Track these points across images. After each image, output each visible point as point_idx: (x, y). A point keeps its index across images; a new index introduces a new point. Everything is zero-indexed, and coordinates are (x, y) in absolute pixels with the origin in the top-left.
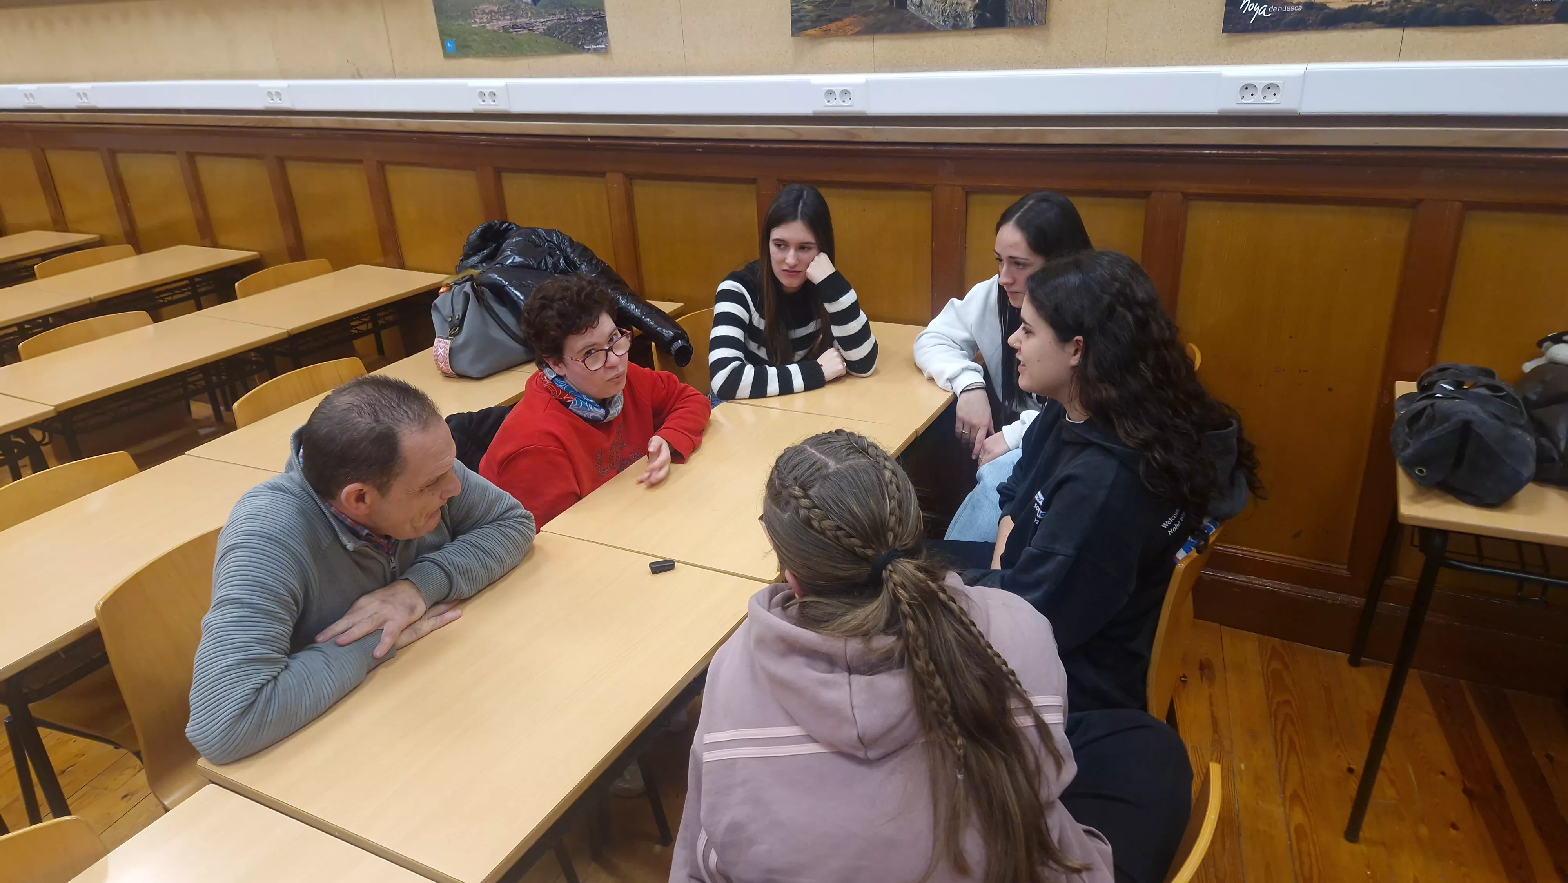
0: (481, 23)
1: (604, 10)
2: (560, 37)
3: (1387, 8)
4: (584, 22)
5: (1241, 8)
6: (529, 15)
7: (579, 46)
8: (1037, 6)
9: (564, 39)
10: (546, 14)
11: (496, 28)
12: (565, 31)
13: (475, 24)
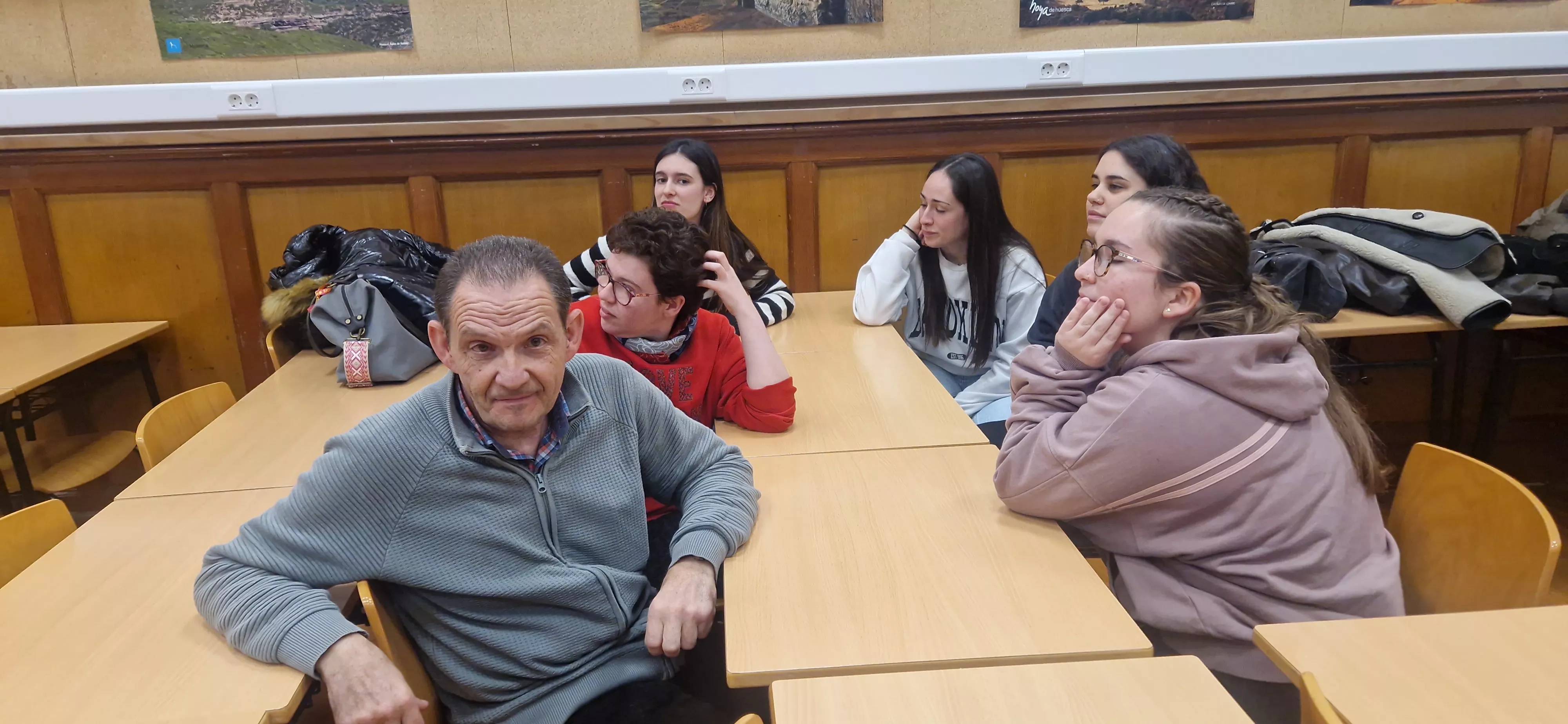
0: (226, 19)
1: (408, 6)
2: (345, 34)
3: (1126, 10)
4: (380, 19)
5: (1030, 8)
6: (302, 10)
7: (372, 44)
8: (874, 6)
9: (352, 37)
10: (328, 10)
11: (250, 25)
12: (352, 29)
13: (217, 21)
